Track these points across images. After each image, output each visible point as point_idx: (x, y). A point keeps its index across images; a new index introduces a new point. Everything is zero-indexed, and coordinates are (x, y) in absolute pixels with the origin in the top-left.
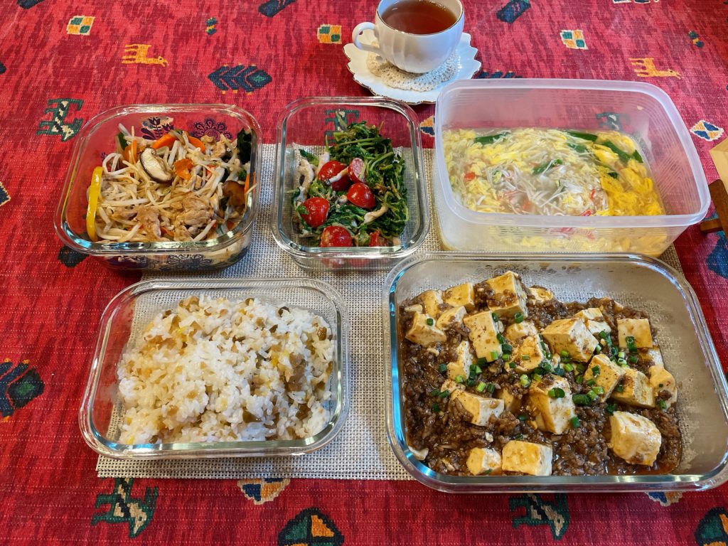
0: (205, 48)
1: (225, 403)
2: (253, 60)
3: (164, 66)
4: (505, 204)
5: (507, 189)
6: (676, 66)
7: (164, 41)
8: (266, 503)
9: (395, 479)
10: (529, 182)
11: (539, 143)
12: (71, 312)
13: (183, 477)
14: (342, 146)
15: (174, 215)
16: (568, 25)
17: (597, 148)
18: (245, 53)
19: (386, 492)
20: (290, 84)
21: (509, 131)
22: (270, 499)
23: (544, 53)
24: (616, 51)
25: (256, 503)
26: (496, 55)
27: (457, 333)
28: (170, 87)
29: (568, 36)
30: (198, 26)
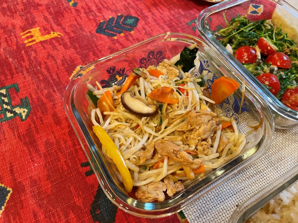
0: (79, 15)
2: (116, 11)
3: (60, 37)
7: (46, 21)
15: (185, 137)
18: (108, 10)
20: (152, 17)
28: (76, 48)
30: (63, 4)
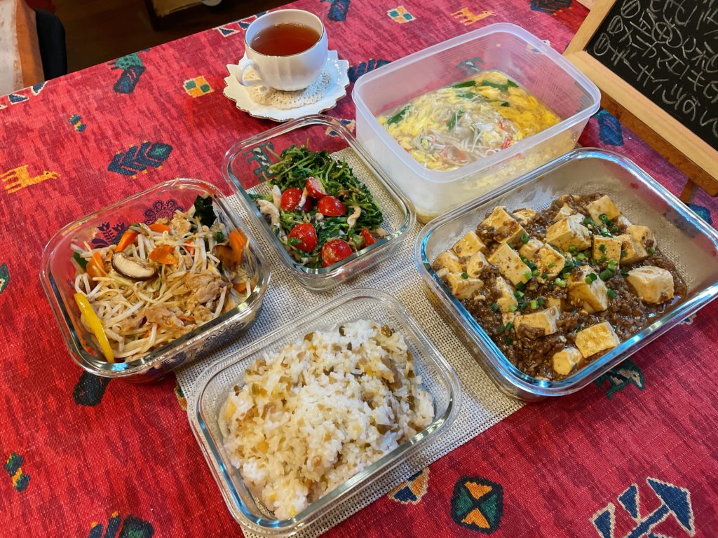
0: (86, 145)
1: (357, 428)
2: (141, 137)
3: (56, 178)
4: (445, 162)
5: (439, 150)
6: (486, 7)
7: (38, 155)
8: (423, 498)
9: (506, 416)
10: (450, 137)
11: (436, 104)
12: (128, 443)
13: (339, 521)
14: (284, 175)
15: (182, 301)
16: (389, 5)
17: (481, 90)
18: (129, 134)
19: (506, 431)
20: (192, 144)
21: (409, 104)
22: (424, 492)
23: (386, 35)
24: (437, 12)
25: (414, 503)
26: (351, 51)
27: (490, 274)
28: (76, 194)
29: (395, 14)
30: (64, 128)
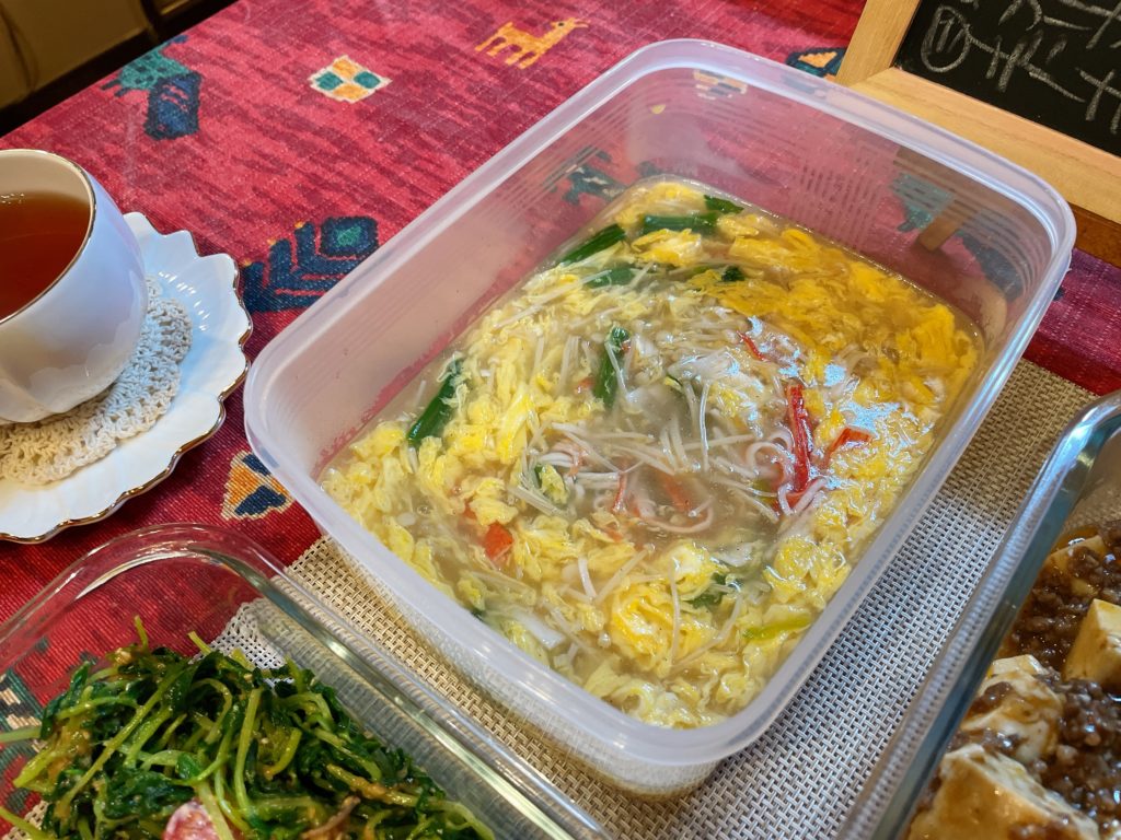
5: (602, 492)
10: (619, 433)
11: (538, 329)
17: (644, 248)
21: (456, 356)
23: (324, 144)
24: (441, 52)
26: (234, 214)
29: (331, 81)
